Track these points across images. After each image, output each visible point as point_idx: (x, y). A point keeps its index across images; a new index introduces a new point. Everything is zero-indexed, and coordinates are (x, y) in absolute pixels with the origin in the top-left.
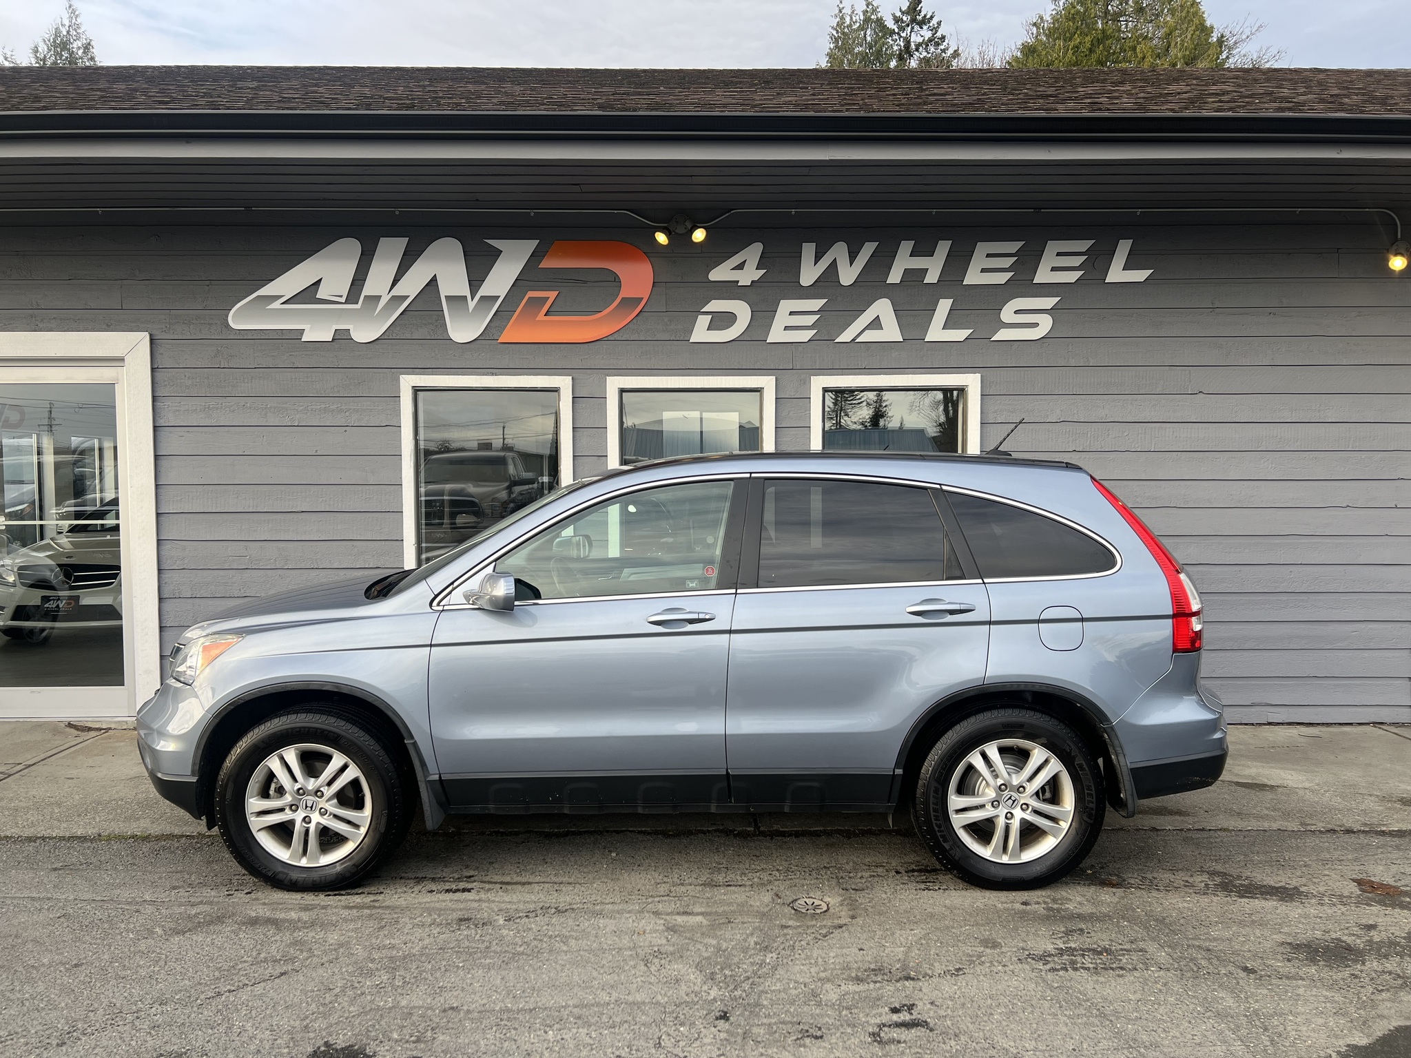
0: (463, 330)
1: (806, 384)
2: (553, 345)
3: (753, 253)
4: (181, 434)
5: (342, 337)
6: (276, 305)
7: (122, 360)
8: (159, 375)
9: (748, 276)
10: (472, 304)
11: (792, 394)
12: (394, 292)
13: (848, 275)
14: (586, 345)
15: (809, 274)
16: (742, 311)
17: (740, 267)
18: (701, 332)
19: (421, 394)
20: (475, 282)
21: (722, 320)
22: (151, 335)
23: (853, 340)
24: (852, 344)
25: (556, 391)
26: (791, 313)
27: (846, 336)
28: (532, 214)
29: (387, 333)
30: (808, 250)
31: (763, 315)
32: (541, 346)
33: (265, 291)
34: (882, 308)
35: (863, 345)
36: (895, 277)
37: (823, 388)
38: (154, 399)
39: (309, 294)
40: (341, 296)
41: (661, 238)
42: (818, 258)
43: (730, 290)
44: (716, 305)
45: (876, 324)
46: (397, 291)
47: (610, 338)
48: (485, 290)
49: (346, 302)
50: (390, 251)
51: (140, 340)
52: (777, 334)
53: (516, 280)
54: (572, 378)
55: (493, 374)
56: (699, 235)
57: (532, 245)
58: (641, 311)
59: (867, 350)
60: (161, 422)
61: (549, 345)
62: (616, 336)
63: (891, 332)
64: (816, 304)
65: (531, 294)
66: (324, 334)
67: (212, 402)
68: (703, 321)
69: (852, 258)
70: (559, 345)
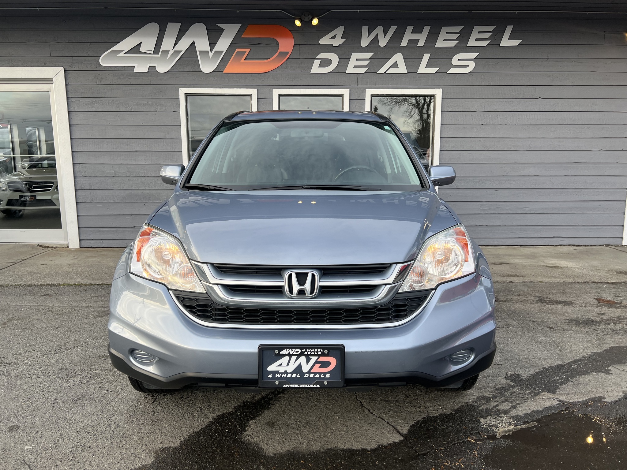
0: (207, 67)
1: (364, 93)
2: (249, 74)
3: (339, 31)
4: (81, 115)
5: (152, 70)
6: (121, 54)
7: (51, 80)
8: (69, 87)
9: (336, 43)
10: (211, 55)
11: (357, 98)
12: (175, 49)
13: (383, 42)
14: (263, 74)
15: (365, 42)
16: (334, 58)
17: (334, 37)
18: (316, 68)
19: (188, 97)
20: (212, 44)
21: (326, 63)
22: (64, 69)
23: (385, 72)
24: (384, 74)
25: (250, 96)
26: (357, 60)
27: (381, 71)
28: (238, 12)
29: (173, 68)
30: (365, 30)
31: (344, 61)
32: (243, 74)
33: (116, 48)
34: (398, 58)
35: (389, 75)
36: (404, 43)
37: (371, 95)
38: (68, 98)
39: (136, 50)
40: (151, 51)
41: (298, 23)
42: (369, 34)
43: (329, 48)
44: (323, 56)
45: (395, 65)
46: (176, 48)
47: (274, 71)
48: (217, 48)
49: (153, 54)
50: (173, 28)
51: (60, 70)
52: (350, 70)
53: (231, 43)
54: (257, 90)
55: (221, 88)
56: (315, 22)
57: (237, 27)
58: (288, 58)
59: (392, 77)
60: (71, 109)
61: (247, 74)
62: (277, 70)
63: (402, 69)
64: (369, 55)
65: (238, 50)
66: (144, 69)
67: (94, 100)
68: (317, 63)
69: (385, 34)
70: (251, 74)
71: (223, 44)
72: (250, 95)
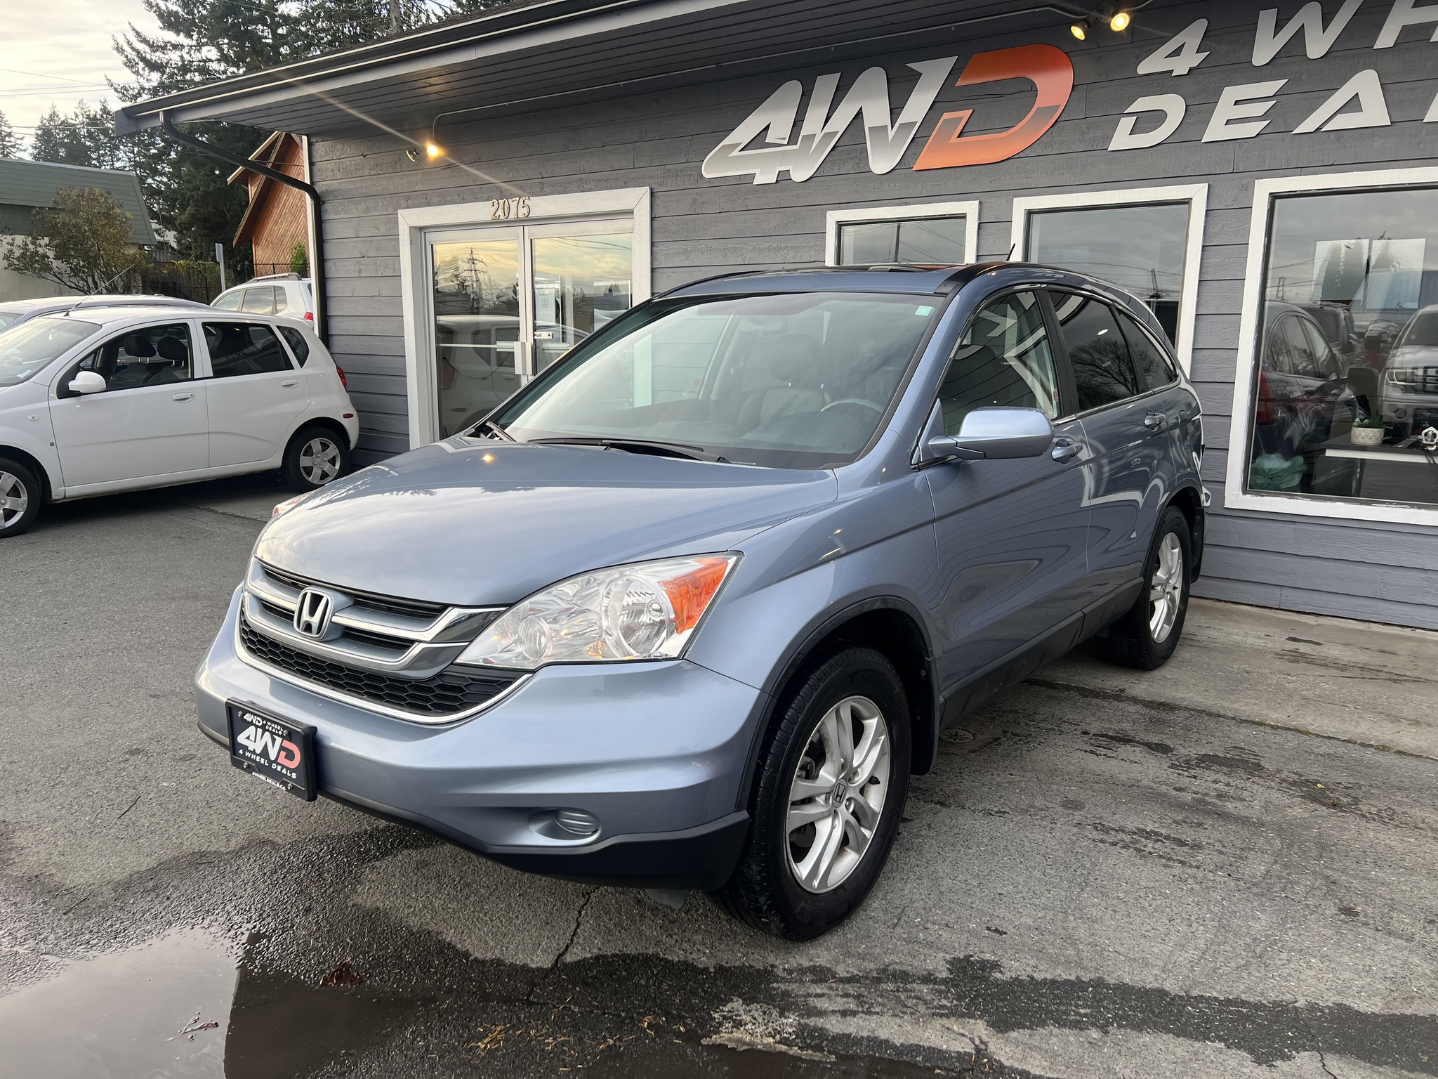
0: (881, 163)
1: (1248, 190)
2: (964, 169)
3: (1192, 36)
4: (669, 274)
5: (783, 177)
6: (736, 153)
7: (631, 212)
8: (656, 224)
9: (1180, 67)
10: (891, 133)
11: (1229, 204)
12: (826, 130)
13: (1317, 46)
14: (997, 165)
15: (1262, 54)
16: (1174, 106)
17: (1177, 52)
18: (1123, 138)
19: (846, 229)
20: (895, 112)
21: (1154, 118)
22: (651, 189)
23: (1319, 129)
24: (1317, 135)
26: (1237, 103)
27: (1308, 125)
28: (953, 28)
29: (819, 171)
30: (1267, 18)
31: (1199, 111)
32: (953, 170)
33: (726, 142)
34: (1366, 84)
35: (1332, 134)
36: (1386, 39)
37: (1270, 194)
38: (652, 244)
39: (759, 141)
40: (784, 139)
41: (1078, 32)
42: (1278, 27)
43: (1162, 82)
44: (1143, 104)
45: (1353, 104)
46: (828, 129)
47: (1021, 155)
48: (903, 118)
49: (788, 144)
50: (826, 85)
51: (637, 198)
52: (1216, 130)
53: (934, 102)
54: (980, 202)
55: (906, 204)
56: (1120, 22)
57: (951, 61)
58: (1056, 121)
59: (1338, 140)
60: (656, 265)
61: (960, 169)
62: (1028, 153)
63: (1375, 112)
64: (1272, 87)
65: (946, 116)
67: (689, 245)
68: (1127, 123)
69: (1326, 21)
70: (969, 168)
71: (917, 106)
72: (963, 217)
